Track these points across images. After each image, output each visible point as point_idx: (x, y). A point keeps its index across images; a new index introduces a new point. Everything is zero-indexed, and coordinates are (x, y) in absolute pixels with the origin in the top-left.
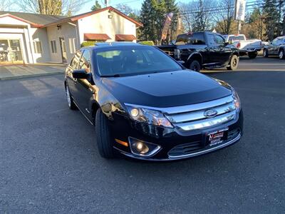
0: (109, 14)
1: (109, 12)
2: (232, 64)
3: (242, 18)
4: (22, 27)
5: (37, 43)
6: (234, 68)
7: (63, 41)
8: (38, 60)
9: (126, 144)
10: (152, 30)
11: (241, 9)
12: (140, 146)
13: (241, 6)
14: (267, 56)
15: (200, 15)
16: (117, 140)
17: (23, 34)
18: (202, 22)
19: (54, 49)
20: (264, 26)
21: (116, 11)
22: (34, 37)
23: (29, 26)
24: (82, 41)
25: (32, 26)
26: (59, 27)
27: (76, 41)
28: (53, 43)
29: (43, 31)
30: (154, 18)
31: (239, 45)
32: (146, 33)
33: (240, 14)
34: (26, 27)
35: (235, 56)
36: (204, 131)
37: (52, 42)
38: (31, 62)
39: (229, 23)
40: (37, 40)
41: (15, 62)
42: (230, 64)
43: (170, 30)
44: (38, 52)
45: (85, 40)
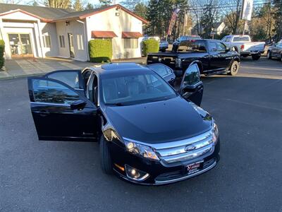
0: (117, 12)
1: (117, 9)
2: (232, 69)
3: (249, 18)
4: (32, 22)
5: (46, 37)
6: (234, 74)
7: (71, 36)
8: (47, 54)
9: (123, 169)
10: (160, 21)
11: (248, 9)
12: (134, 172)
13: (248, 6)
14: (270, 58)
15: (209, 8)
16: (116, 165)
17: (33, 29)
18: (210, 15)
19: (62, 45)
20: (274, 21)
21: (123, 9)
22: (44, 31)
23: (39, 21)
24: (89, 38)
25: (42, 21)
26: (68, 23)
27: (83, 37)
28: (62, 38)
29: (52, 26)
30: (162, 10)
31: (243, 47)
32: (153, 24)
33: (247, 14)
34: (36, 22)
35: (236, 62)
36: (184, 163)
37: (60, 37)
38: (40, 56)
39: (238, 17)
40: (47, 34)
41: (25, 56)
42: (230, 70)
43: (177, 22)
44: (47, 47)
45: (92, 37)
